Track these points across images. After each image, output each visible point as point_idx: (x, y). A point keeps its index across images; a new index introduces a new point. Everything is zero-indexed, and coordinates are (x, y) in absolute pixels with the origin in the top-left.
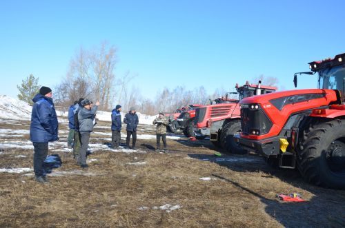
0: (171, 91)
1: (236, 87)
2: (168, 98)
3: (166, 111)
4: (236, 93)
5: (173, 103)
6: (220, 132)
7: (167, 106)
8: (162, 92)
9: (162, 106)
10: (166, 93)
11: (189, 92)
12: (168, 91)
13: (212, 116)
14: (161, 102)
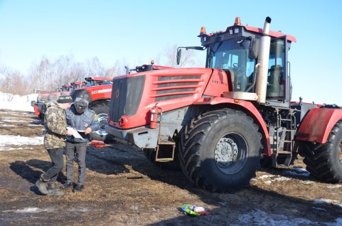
0: (52, 61)
1: (202, 35)
2: (49, 71)
3: (45, 89)
4: (200, 49)
5: (55, 77)
6: (177, 137)
7: (46, 83)
8: (39, 63)
9: (39, 82)
10: (44, 64)
11: (79, 64)
12: (47, 61)
13: (158, 98)
14: (37, 77)
